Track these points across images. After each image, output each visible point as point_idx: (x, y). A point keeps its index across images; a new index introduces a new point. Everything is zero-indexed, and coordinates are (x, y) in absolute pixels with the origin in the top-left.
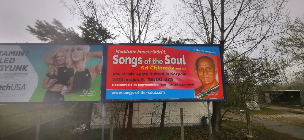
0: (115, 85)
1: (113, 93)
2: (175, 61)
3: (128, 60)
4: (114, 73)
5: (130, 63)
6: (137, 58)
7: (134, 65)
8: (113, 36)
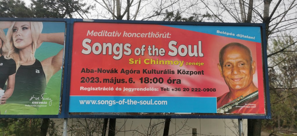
0: (85, 89)
1: (82, 102)
2: (185, 50)
3: (107, 48)
4: (83, 69)
5: (110, 53)
6: (121, 44)
7: (118, 55)
8: (84, 8)
